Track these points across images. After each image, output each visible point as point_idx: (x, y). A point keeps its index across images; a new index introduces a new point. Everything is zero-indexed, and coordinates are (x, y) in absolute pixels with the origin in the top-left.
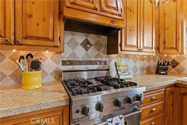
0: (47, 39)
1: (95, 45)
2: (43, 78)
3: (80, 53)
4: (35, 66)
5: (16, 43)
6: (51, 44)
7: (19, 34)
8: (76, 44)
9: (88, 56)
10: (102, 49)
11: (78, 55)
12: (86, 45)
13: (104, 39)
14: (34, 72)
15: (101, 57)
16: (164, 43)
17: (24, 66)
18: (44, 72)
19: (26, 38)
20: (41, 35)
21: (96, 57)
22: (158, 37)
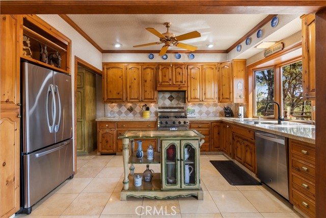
0: (152, 99)
1: (176, 98)
2: (150, 114)
3: (168, 103)
4: (148, 109)
5: (142, 101)
6: (153, 101)
7: (143, 98)
8: (165, 98)
9: (173, 104)
10: (181, 100)
11: (166, 104)
12: (171, 98)
13: (181, 95)
14: (147, 111)
15: (180, 104)
16: (223, 95)
17: (144, 109)
18: (150, 112)
19: (145, 99)
20: (149, 97)
21: (177, 105)
22: (219, 90)
